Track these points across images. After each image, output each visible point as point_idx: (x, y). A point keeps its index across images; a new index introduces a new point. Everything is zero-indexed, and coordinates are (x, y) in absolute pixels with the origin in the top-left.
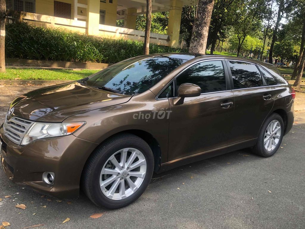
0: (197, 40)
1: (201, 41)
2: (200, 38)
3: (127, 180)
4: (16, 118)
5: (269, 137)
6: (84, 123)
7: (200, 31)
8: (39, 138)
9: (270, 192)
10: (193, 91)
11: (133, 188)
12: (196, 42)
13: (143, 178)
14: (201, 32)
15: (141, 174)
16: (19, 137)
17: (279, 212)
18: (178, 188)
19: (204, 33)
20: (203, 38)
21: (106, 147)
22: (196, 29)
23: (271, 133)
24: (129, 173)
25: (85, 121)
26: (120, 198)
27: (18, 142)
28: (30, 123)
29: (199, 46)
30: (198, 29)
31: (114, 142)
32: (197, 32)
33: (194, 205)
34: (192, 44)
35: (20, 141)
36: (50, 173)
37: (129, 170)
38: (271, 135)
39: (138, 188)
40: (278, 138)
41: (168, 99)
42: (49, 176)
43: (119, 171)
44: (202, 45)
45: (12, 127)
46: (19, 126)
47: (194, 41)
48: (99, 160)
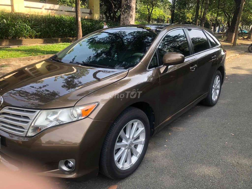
0: (127, 12)
1: (131, 13)
2: (130, 10)
3: (132, 149)
4: (9, 108)
5: (214, 89)
6: (97, 104)
7: (129, 3)
8: (48, 127)
9: (233, 134)
10: (177, 59)
11: (137, 155)
12: (126, 14)
13: (143, 144)
14: (130, 5)
15: (142, 141)
16: (24, 128)
17: (249, 150)
18: (165, 146)
19: (133, 6)
20: (132, 10)
21: (117, 124)
22: (125, 2)
23: (215, 87)
24: (134, 142)
25: (97, 102)
26: (129, 167)
27: (22, 133)
28: (35, 112)
29: (129, 17)
30: (127, 2)
31: (122, 117)
32: (126, 5)
33: (187, 158)
34: (123, 15)
35: (25, 133)
36: (69, 160)
37: (133, 140)
38: (215, 88)
39: (141, 154)
40: (218, 90)
41: (156, 69)
42: (66, 164)
43: (126, 143)
44: (132, 15)
45: (6, 118)
46: (19, 116)
47: (124, 13)
48: (113, 137)
